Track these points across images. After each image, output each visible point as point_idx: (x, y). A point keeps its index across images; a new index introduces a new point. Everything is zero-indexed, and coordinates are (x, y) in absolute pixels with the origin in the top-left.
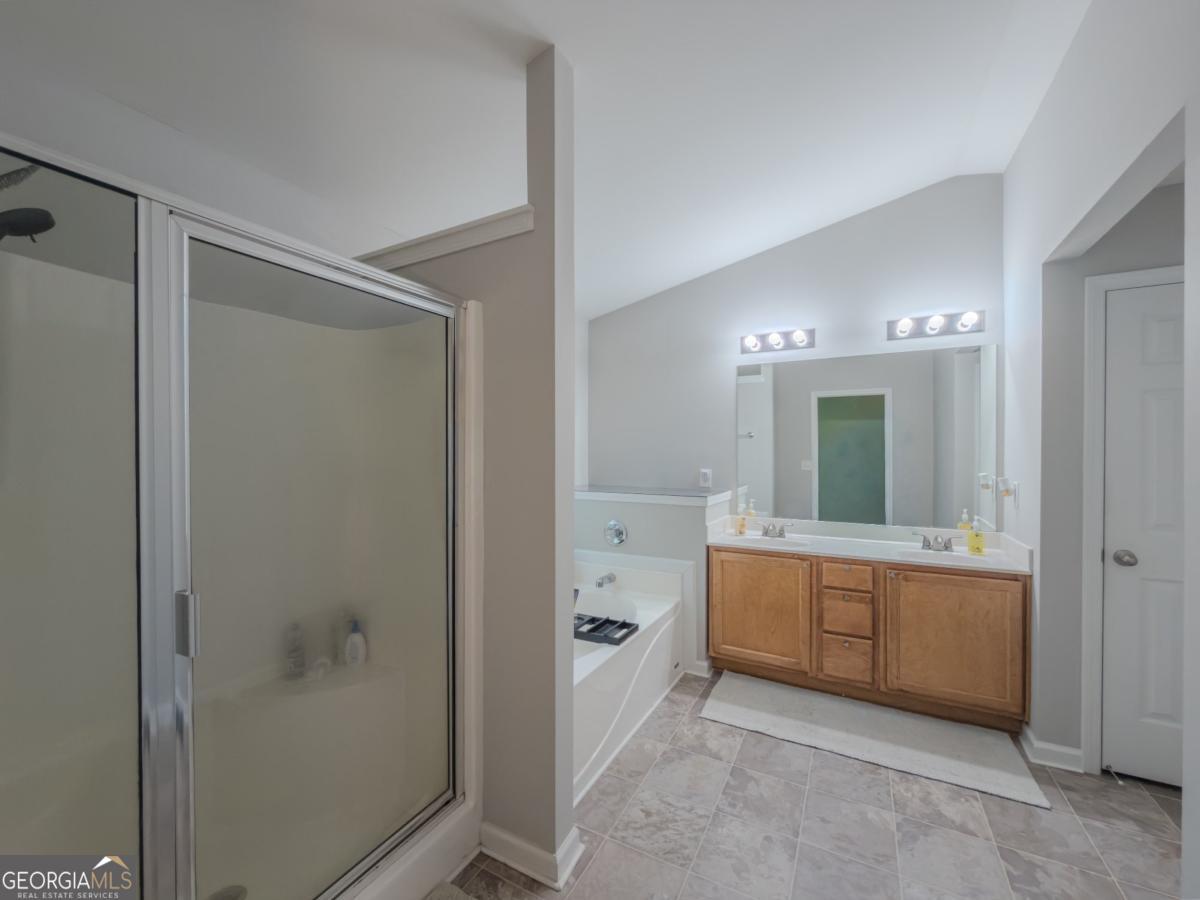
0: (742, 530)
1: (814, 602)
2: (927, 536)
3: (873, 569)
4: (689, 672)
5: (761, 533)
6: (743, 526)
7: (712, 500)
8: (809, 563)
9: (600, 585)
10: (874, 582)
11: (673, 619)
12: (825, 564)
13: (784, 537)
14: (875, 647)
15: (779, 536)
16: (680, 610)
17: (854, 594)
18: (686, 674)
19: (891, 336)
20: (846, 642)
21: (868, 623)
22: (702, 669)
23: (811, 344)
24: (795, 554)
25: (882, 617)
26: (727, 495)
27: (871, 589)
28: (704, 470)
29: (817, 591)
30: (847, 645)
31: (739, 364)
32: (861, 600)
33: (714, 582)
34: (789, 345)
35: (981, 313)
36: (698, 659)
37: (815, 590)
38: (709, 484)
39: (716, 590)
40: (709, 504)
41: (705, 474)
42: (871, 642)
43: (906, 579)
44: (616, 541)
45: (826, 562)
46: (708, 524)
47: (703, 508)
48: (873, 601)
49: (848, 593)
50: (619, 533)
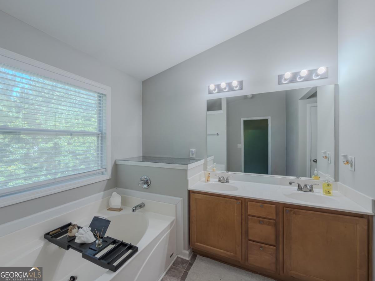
0: (208, 179)
1: (244, 223)
2: (300, 184)
3: (276, 206)
4: (179, 256)
5: (217, 180)
6: (209, 177)
7: (190, 166)
8: (241, 201)
9: (134, 211)
10: (277, 214)
11: (169, 231)
12: (249, 203)
13: (229, 183)
14: (277, 250)
15: (226, 182)
16: (174, 225)
17: (265, 220)
18: (178, 257)
19: (280, 83)
20: (261, 247)
21: (273, 237)
22: (186, 255)
23: (241, 88)
24: (233, 197)
25: (281, 233)
26: (202, 162)
27: (275, 218)
28: (192, 150)
29: (245, 218)
30: (261, 249)
31: (208, 99)
32: (269, 224)
33: (192, 209)
34: (231, 89)
35: (327, 68)
36: (184, 249)
37: (243, 217)
38: (194, 156)
39: (193, 213)
40: (189, 168)
41: (192, 152)
42: (275, 247)
43: (295, 213)
44: (145, 186)
45: (249, 201)
46: (189, 179)
47: (186, 170)
48: (276, 225)
49: (261, 220)
50: (147, 182)
